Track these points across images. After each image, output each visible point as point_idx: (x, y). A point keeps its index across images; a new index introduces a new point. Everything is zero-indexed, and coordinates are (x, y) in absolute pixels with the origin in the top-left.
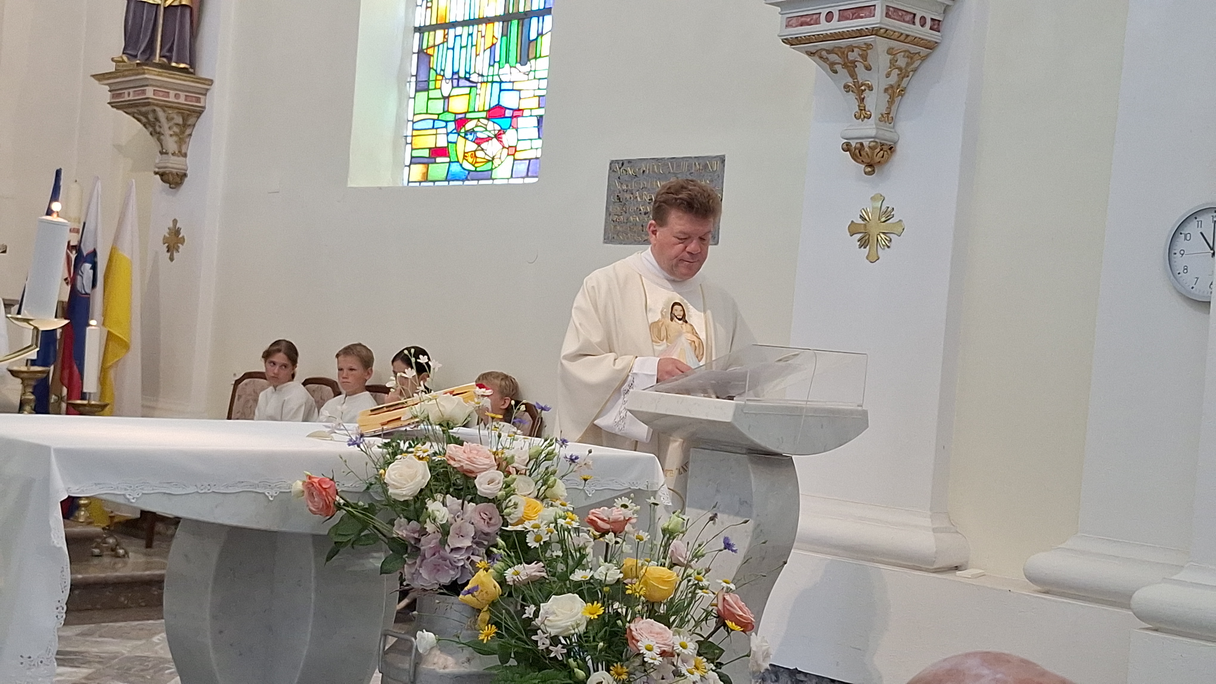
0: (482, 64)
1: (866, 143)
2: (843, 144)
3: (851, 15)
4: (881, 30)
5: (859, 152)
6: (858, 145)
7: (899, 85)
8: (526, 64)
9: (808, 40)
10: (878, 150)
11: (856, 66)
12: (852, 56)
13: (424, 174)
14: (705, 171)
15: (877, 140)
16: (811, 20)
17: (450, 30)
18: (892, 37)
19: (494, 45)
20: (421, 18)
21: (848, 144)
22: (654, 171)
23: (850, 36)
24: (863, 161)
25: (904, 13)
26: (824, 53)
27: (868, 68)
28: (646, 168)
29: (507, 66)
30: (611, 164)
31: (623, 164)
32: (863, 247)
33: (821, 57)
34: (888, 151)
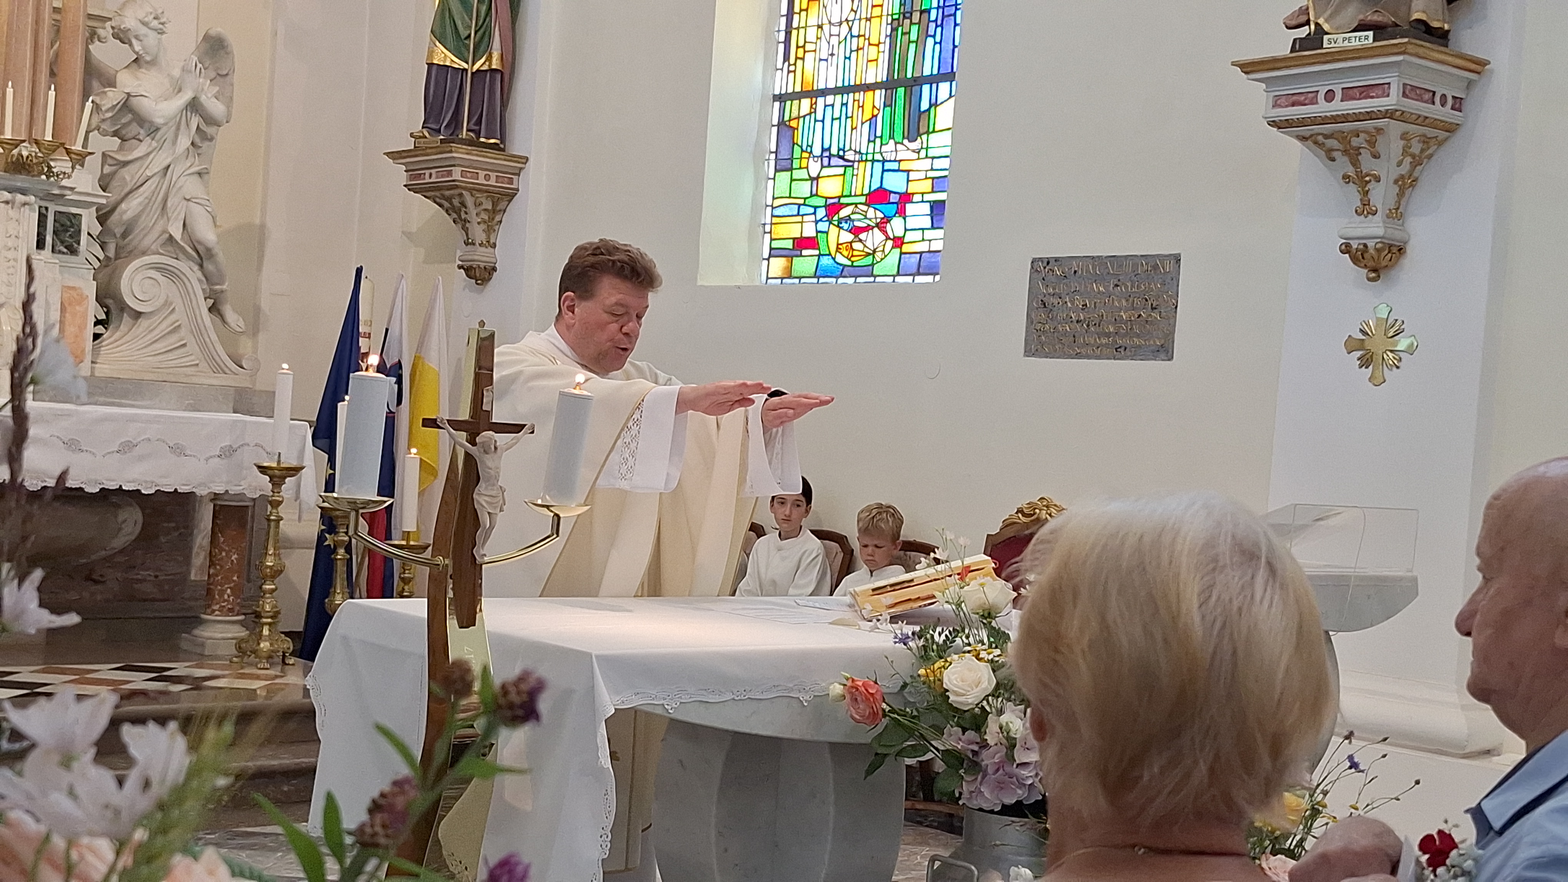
0: (860, 140)
1: (1371, 244)
2: (1341, 245)
3: (1358, 94)
4: (1397, 113)
5: (1362, 254)
6: (1361, 247)
7: (1411, 175)
8: (916, 140)
9: (1302, 122)
10: (1386, 252)
11: (1360, 154)
12: (1355, 142)
13: (786, 268)
14: (1155, 273)
15: (1383, 240)
16: (1305, 99)
17: (819, 99)
18: (1410, 121)
19: (875, 116)
20: (781, 84)
21: (1348, 245)
22: (1088, 271)
23: (1356, 119)
24: (1365, 265)
25: (1423, 91)
26: (1320, 138)
27: (1376, 156)
28: (1078, 266)
29: (892, 141)
30: (1032, 262)
31: (1048, 263)
32: (1364, 367)
33: (1316, 143)
34: (1398, 253)
